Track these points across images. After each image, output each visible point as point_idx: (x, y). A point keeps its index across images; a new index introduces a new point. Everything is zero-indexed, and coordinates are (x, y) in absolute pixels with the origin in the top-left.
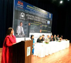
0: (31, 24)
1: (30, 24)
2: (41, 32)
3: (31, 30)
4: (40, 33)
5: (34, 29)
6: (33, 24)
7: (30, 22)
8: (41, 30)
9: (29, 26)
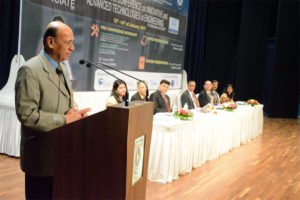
0: (101, 31)
1: (95, 29)
2: (142, 66)
3: (100, 59)
4: (137, 69)
5: (113, 53)
6: (111, 30)
7: (98, 21)
8: (142, 59)
9: (93, 38)
